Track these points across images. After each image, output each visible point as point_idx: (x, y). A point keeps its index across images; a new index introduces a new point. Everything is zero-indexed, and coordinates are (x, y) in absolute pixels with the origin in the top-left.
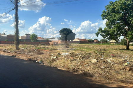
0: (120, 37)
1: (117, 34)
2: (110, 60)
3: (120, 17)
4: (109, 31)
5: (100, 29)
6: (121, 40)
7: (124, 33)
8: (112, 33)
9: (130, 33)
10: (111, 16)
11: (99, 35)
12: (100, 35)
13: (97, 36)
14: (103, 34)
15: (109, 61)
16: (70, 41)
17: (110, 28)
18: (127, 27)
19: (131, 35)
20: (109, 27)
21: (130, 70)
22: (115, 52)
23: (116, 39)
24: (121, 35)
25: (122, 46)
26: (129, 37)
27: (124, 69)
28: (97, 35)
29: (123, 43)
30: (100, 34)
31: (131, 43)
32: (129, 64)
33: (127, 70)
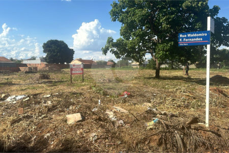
0: (144, 55)
1: (140, 50)
2: (115, 112)
3: (143, 15)
4: (126, 45)
5: (110, 41)
6: (149, 60)
7: (151, 49)
8: (131, 48)
9: (161, 46)
10: (128, 14)
11: (109, 52)
12: (111, 51)
14: (115, 49)
15: (111, 115)
16: (65, 63)
17: (128, 39)
18: (156, 37)
19: (163, 50)
20: (126, 36)
21: (160, 144)
22: (135, 84)
23: (139, 59)
24: (147, 51)
25: (149, 71)
26: (159, 55)
27: (145, 139)
29: (152, 66)
30: (110, 49)
31: (163, 66)
32: (159, 122)
33: (152, 144)
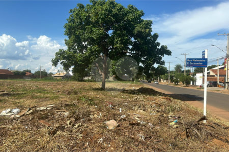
9: (113, 62)
10: (85, 30)
13: (56, 66)
14: (66, 62)
17: (75, 52)
28: (55, 63)
30: (61, 61)
